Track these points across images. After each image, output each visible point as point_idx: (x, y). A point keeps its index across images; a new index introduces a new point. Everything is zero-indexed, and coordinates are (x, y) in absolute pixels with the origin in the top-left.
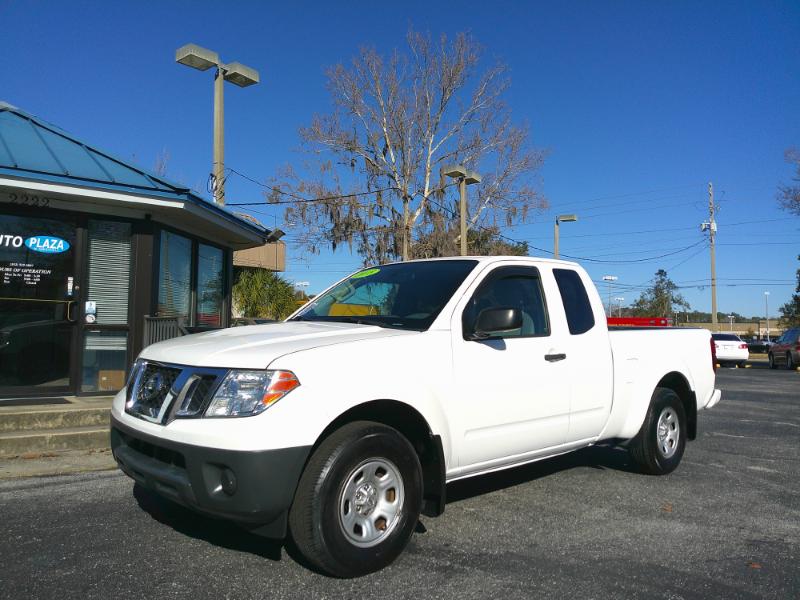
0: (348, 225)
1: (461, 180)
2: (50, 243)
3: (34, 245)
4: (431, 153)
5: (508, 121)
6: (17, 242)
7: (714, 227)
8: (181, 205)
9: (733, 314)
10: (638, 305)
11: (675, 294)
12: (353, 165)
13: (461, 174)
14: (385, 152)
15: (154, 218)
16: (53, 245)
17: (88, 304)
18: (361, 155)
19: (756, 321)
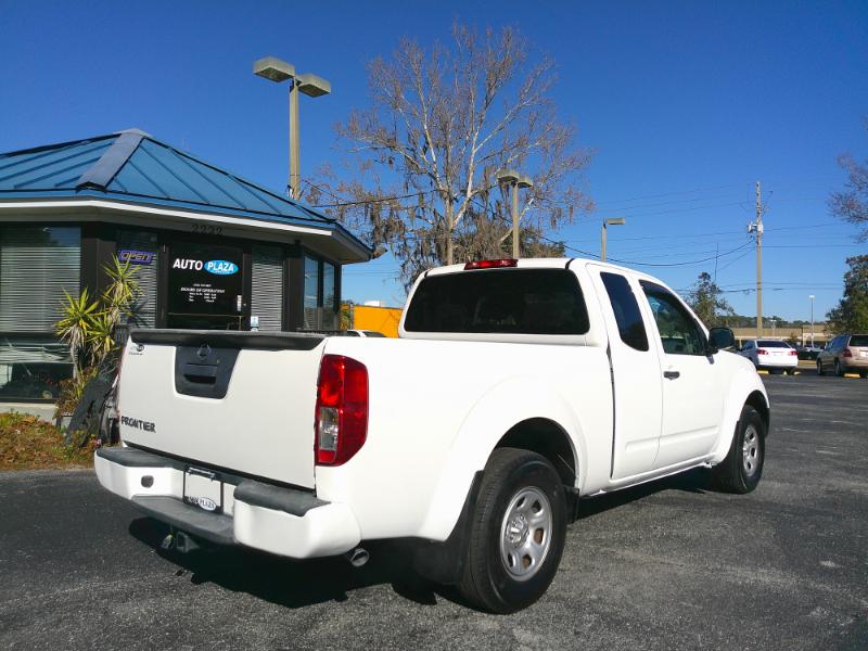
0: (388, 228)
1: (514, 184)
2: (224, 266)
3: (211, 268)
4: (474, 152)
5: (555, 118)
6: (199, 266)
7: (761, 228)
8: (329, 233)
9: (774, 318)
11: (719, 298)
12: (391, 162)
13: (514, 179)
14: (425, 149)
15: (302, 243)
16: (225, 268)
17: (252, 318)
18: (401, 153)
19: (799, 325)
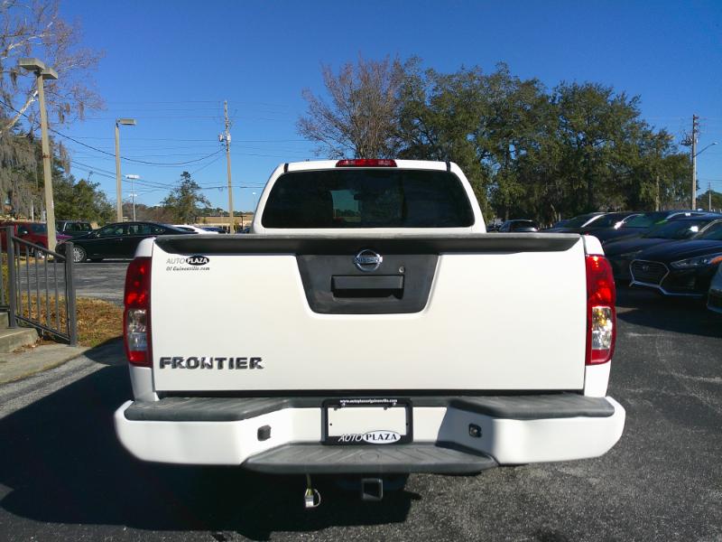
7: (229, 138)
10: (167, 202)
11: (198, 193)
13: (38, 68)
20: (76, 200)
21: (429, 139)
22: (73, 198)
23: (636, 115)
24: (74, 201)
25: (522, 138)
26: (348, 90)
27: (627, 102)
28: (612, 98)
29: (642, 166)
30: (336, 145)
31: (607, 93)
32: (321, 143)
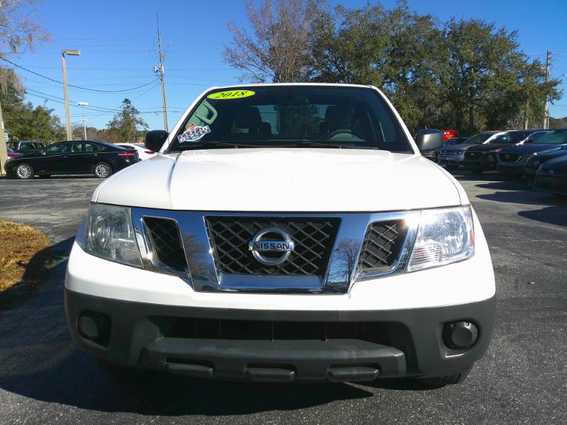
10: (111, 124)
11: (138, 117)
20: (35, 123)
21: (337, 67)
22: (32, 122)
23: (514, 46)
24: (33, 124)
25: (419, 67)
26: (267, 23)
27: (507, 35)
28: (494, 32)
29: (520, 91)
30: (258, 72)
31: (489, 29)
32: (244, 71)
